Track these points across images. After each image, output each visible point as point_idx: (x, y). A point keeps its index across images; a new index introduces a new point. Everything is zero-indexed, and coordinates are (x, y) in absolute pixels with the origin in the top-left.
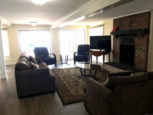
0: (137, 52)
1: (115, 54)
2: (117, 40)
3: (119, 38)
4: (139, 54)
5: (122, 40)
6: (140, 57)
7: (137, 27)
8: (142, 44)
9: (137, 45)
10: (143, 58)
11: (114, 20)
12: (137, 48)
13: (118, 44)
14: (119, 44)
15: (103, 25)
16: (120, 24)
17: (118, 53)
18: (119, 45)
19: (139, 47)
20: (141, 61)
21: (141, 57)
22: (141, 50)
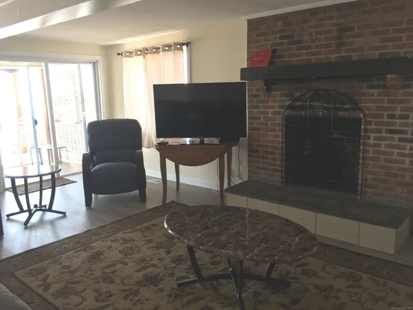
0: (371, 141)
1: (257, 151)
2: (267, 101)
3: (278, 93)
4: (383, 149)
5: (296, 100)
6: (389, 161)
7: (377, 48)
8: (398, 113)
9: (374, 116)
10: (403, 162)
11: (250, 22)
12: (372, 127)
13: (274, 113)
14: (279, 113)
15: (187, 44)
16: (281, 38)
17: (277, 148)
18: (279, 119)
19: (382, 124)
20: (396, 176)
21: (396, 162)
22: (396, 136)
